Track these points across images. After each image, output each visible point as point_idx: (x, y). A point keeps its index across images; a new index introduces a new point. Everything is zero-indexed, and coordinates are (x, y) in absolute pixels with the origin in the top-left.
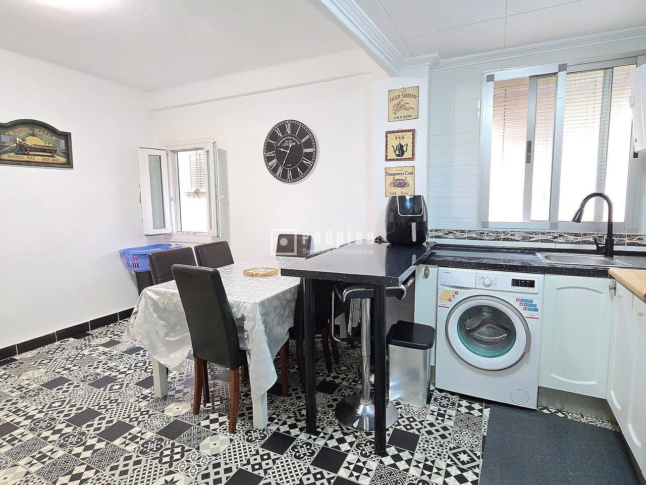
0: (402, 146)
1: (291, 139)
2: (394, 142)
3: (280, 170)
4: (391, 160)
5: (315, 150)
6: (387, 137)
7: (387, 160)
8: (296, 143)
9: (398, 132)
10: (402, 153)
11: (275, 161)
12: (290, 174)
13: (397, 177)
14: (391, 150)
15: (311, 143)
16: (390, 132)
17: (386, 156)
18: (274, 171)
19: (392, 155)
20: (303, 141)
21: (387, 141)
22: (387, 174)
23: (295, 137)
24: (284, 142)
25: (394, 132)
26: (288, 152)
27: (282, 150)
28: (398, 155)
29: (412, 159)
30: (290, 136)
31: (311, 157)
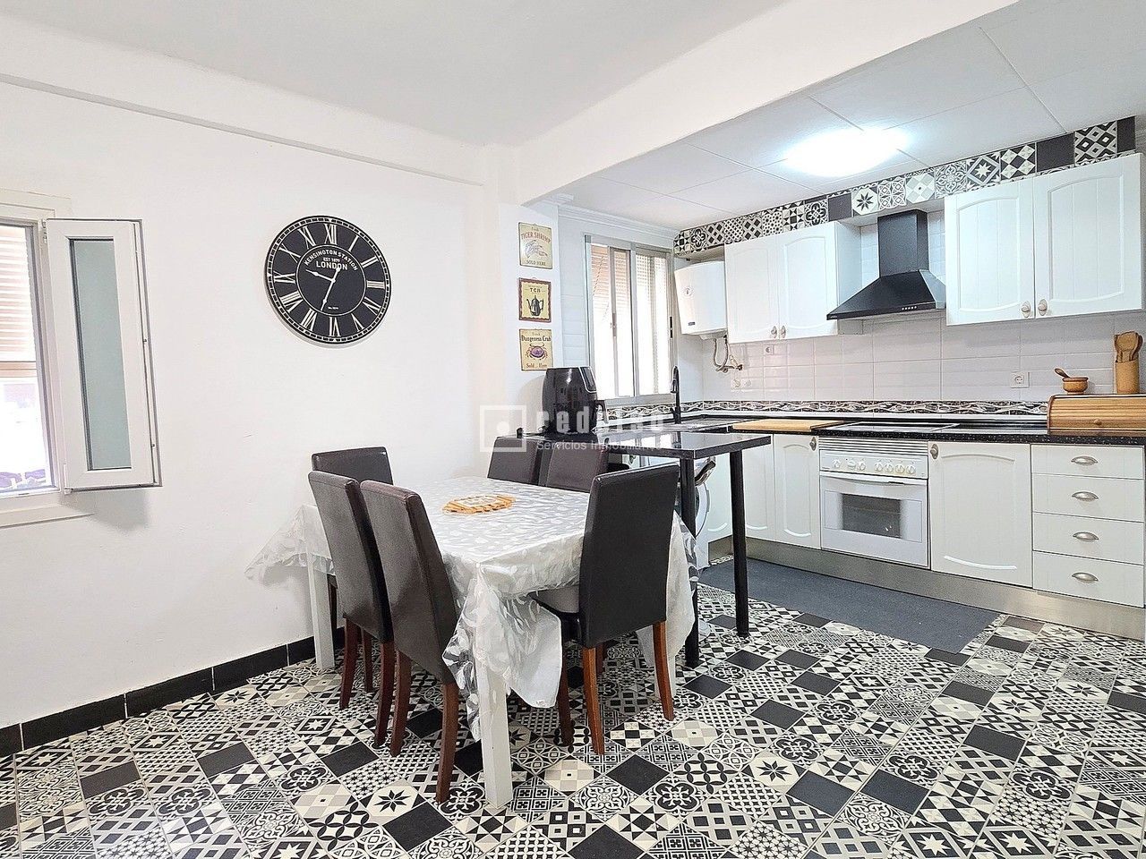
0: (537, 302)
1: (337, 257)
2: (529, 295)
3: (310, 317)
4: (525, 319)
5: (388, 286)
6: (520, 286)
7: (521, 318)
8: (349, 265)
9: (533, 281)
10: (538, 311)
11: (296, 295)
12: (334, 325)
13: (535, 343)
14: (525, 305)
15: (379, 271)
16: (525, 280)
17: (521, 313)
18: (293, 318)
19: (527, 313)
20: (365, 264)
21: (520, 292)
22: (522, 338)
23: (347, 255)
24: (320, 259)
25: (529, 281)
26: (333, 281)
27: (316, 274)
28: (534, 314)
29: (548, 320)
30: (333, 249)
31: (382, 297)
